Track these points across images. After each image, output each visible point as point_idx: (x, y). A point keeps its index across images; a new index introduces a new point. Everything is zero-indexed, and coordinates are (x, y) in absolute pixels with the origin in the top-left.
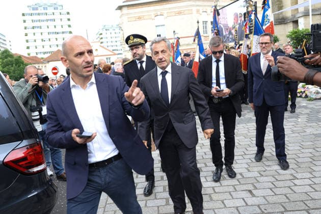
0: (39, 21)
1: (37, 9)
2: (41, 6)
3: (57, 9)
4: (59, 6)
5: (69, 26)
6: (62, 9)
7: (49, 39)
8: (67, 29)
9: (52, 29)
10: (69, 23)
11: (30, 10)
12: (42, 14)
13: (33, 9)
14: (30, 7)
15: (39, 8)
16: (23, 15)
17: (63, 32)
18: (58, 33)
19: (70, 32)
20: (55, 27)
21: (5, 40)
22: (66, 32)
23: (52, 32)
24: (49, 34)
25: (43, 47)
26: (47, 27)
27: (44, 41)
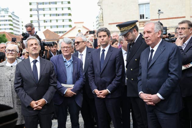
5: (69, 9)
7: (51, 20)
8: (66, 11)
9: (54, 12)
10: (69, 5)
17: (63, 15)
18: (58, 15)
19: (70, 15)
20: (56, 9)
21: (18, 21)
22: (66, 14)
23: (54, 14)
24: (50, 16)
25: (45, 28)
26: (49, 9)
27: (46, 22)
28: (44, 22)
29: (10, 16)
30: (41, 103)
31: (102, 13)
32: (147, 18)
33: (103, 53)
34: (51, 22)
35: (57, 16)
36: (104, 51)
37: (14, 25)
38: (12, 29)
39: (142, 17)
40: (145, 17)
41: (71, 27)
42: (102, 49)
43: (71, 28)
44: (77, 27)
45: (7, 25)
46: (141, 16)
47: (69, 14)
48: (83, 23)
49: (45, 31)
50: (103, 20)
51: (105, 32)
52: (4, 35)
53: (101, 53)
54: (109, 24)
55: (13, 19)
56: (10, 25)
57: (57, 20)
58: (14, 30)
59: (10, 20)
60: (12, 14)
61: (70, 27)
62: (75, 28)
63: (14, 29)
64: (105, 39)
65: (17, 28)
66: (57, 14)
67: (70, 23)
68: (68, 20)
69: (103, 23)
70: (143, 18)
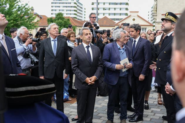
7: (109, 8)
17: (121, 4)
18: (117, 4)
21: (82, 8)
22: (123, 3)
23: (112, 3)
24: (109, 4)
25: (104, 15)
27: (105, 10)
28: (104, 10)
29: (75, 3)
30: (94, 80)
31: (157, 5)
34: (109, 10)
35: (115, 5)
38: (76, 15)
41: (127, 15)
44: (132, 16)
45: (72, 10)
47: (126, 3)
48: (138, 12)
49: (103, 18)
50: (156, 11)
51: (133, 28)
52: (68, 20)
55: (78, 6)
56: (75, 11)
57: (115, 8)
58: (78, 16)
59: (75, 7)
60: (77, 1)
61: (126, 15)
62: (130, 16)
63: (78, 14)
65: (80, 13)
66: (115, 3)
67: (126, 12)
68: (125, 9)
69: (156, 13)
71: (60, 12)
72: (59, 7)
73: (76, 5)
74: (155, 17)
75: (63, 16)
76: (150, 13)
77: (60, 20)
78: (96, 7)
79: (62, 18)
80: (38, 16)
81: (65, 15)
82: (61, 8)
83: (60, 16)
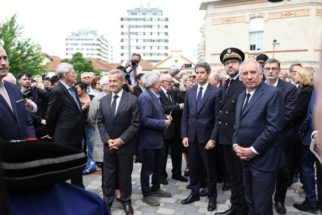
0: (137, 26)
1: (136, 14)
2: (140, 11)
3: (156, 14)
4: (159, 11)
5: (166, 34)
6: (162, 15)
8: (163, 36)
9: (148, 37)
10: (166, 30)
11: (129, 14)
12: (140, 19)
13: (133, 14)
14: (130, 11)
15: (138, 13)
16: (122, 19)
17: (159, 41)
18: (153, 41)
19: (167, 41)
20: (151, 34)
21: (107, 46)
22: (162, 40)
23: (148, 40)
24: (144, 42)
26: (143, 34)
27: (139, 48)
28: (137, 48)
29: (98, 40)
30: (116, 143)
31: (205, 41)
32: (258, 49)
33: (201, 92)
34: (144, 48)
35: (151, 42)
36: (201, 89)
37: (103, 50)
38: (100, 55)
39: (253, 47)
40: (256, 48)
41: (167, 55)
42: (199, 86)
43: (167, 57)
44: (173, 56)
45: (94, 50)
46: (251, 46)
48: (181, 51)
50: (204, 49)
51: (204, 67)
52: (90, 62)
53: (198, 91)
54: (212, 54)
55: (102, 43)
56: (98, 50)
57: (151, 47)
58: (102, 56)
59: (98, 45)
60: (101, 37)
61: (165, 55)
62: (171, 57)
64: (203, 76)
65: (106, 54)
66: (151, 40)
67: (166, 51)
68: (164, 48)
69: (205, 53)
70: (254, 49)
71: (79, 51)
72: (77, 44)
73: (99, 43)
74: (203, 58)
75: (83, 57)
76: (197, 53)
77: (79, 63)
78: (128, 45)
79: (82, 60)
80: (48, 57)
81: (85, 56)
82: (80, 46)
83: (78, 58)
